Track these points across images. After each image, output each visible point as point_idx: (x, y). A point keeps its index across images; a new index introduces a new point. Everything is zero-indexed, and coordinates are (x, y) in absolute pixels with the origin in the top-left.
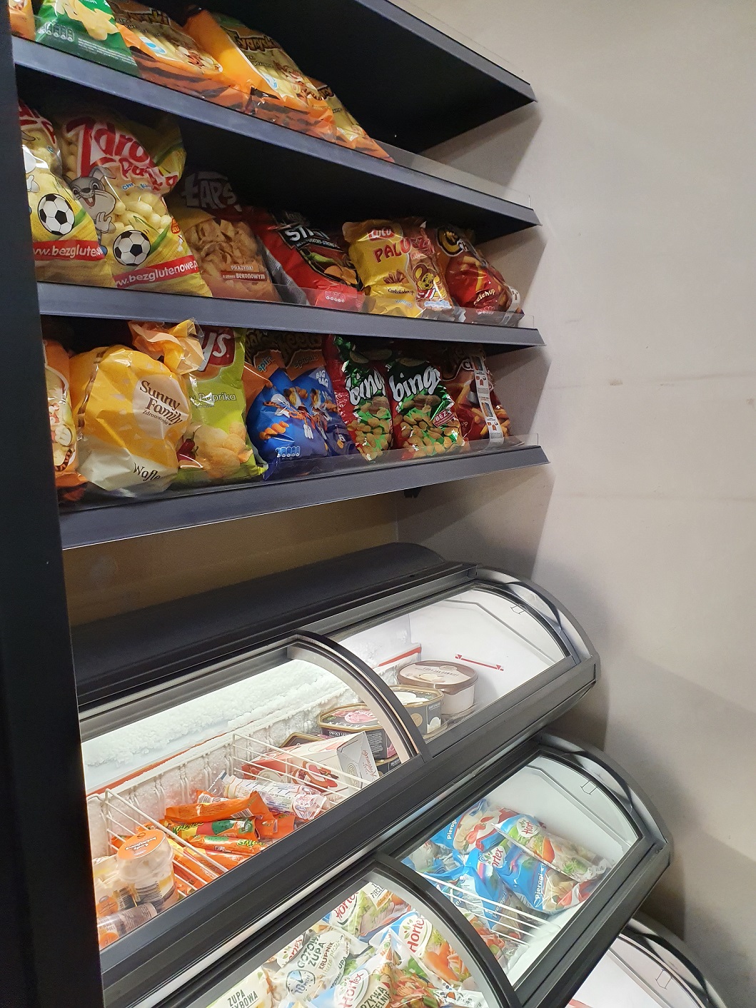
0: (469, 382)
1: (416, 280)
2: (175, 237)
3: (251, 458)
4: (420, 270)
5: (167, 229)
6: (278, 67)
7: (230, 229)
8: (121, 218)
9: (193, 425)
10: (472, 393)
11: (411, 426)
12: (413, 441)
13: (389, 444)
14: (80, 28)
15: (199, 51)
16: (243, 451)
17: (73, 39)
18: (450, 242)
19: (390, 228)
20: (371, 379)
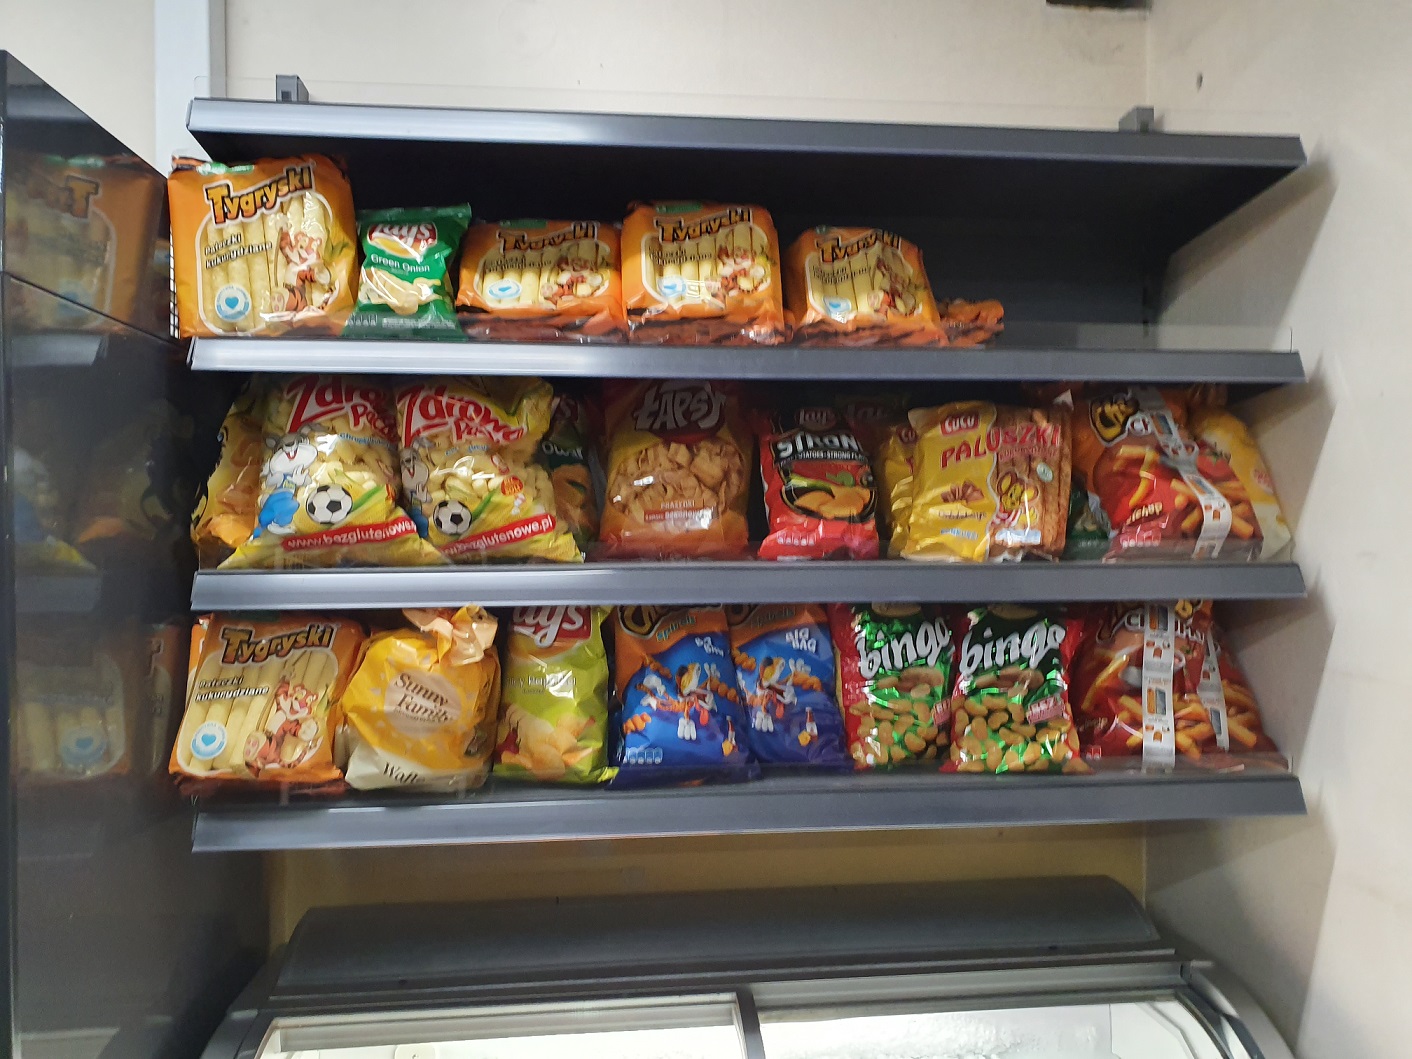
0: (1132, 649)
1: (1001, 494)
2: (508, 499)
3: (583, 760)
4: (1009, 478)
5: (492, 493)
6: (722, 254)
7: (681, 453)
8: (443, 486)
9: (517, 713)
10: (1134, 670)
11: (971, 718)
12: (964, 743)
13: (930, 742)
14: (385, 309)
15: (595, 268)
16: (572, 750)
17: (376, 323)
18: (1107, 422)
19: (975, 414)
20: (907, 639)
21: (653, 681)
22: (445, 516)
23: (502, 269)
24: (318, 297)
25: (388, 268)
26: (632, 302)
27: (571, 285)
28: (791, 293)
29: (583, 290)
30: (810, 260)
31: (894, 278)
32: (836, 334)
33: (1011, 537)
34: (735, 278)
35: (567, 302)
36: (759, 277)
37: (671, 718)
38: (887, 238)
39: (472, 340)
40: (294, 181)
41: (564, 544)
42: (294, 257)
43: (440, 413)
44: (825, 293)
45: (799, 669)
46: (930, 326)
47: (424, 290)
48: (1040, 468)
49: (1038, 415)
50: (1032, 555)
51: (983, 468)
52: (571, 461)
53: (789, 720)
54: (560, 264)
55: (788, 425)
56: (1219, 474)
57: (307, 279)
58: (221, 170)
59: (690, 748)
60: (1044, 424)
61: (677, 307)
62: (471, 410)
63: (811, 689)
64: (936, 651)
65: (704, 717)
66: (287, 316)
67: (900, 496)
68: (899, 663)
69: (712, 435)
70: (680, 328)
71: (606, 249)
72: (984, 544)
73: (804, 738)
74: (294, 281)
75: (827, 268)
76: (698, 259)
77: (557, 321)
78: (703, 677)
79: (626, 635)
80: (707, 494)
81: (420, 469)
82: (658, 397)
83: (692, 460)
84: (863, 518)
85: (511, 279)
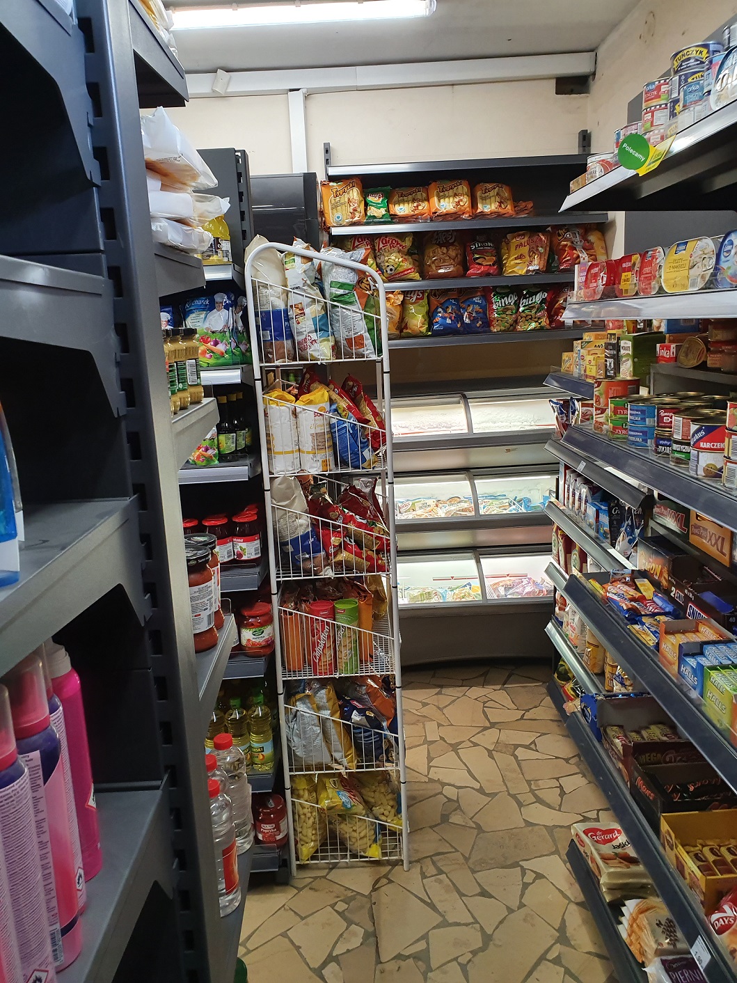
0: (564, 298)
1: (530, 257)
2: (403, 264)
3: (424, 329)
4: (533, 251)
5: (400, 262)
6: (455, 195)
7: (445, 250)
8: (387, 262)
9: (407, 319)
10: (564, 303)
11: (522, 317)
12: (520, 324)
13: (511, 325)
14: (374, 217)
15: (422, 201)
16: (421, 327)
17: (372, 221)
18: (560, 236)
19: (523, 235)
20: (506, 298)
21: (440, 310)
22: (388, 269)
23: (399, 203)
24: (357, 215)
25: (374, 206)
26: (433, 210)
27: (417, 206)
28: (474, 204)
29: (420, 208)
30: (479, 194)
31: (502, 198)
32: (485, 215)
33: (531, 268)
34: (459, 202)
35: (416, 212)
36: (465, 201)
37: (445, 318)
38: (500, 186)
39: (395, 223)
40: (351, 185)
41: (417, 276)
42: (351, 205)
43: (386, 243)
44: (482, 203)
45: (477, 308)
46: (510, 211)
47: (383, 211)
48: (540, 249)
49: (540, 234)
50: (537, 272)
51: (525, 250)
52: (415, 254)
53: (474, 320)
54: (414, 200)
55: (474, 241)
56: (588, 248)
57: (355, 210)
58: (335, 184)
59: (450, 326)
60: (542, 237)
61: (445, 211)
62: (394, 242)
63: (480, 312)
64: (513, 302)
65: (453, 318)
66: (351, 220)
67: (505, 259)
68: (503, 305)
69: (452, 244)
70: (446, 216)
71: (424, 195)
72: (525, 270)
73: (478, 325)
74: (352, 211)
75: (483, 195)
76: (449, 197)
77: (415, 217)
78: (452, 309)
79: (432, 298)
80: (452, 261)
81: (382, 257)
82: (438, 234)
83: (448, 251)
84: (494, 265)
85: (402, 206)
